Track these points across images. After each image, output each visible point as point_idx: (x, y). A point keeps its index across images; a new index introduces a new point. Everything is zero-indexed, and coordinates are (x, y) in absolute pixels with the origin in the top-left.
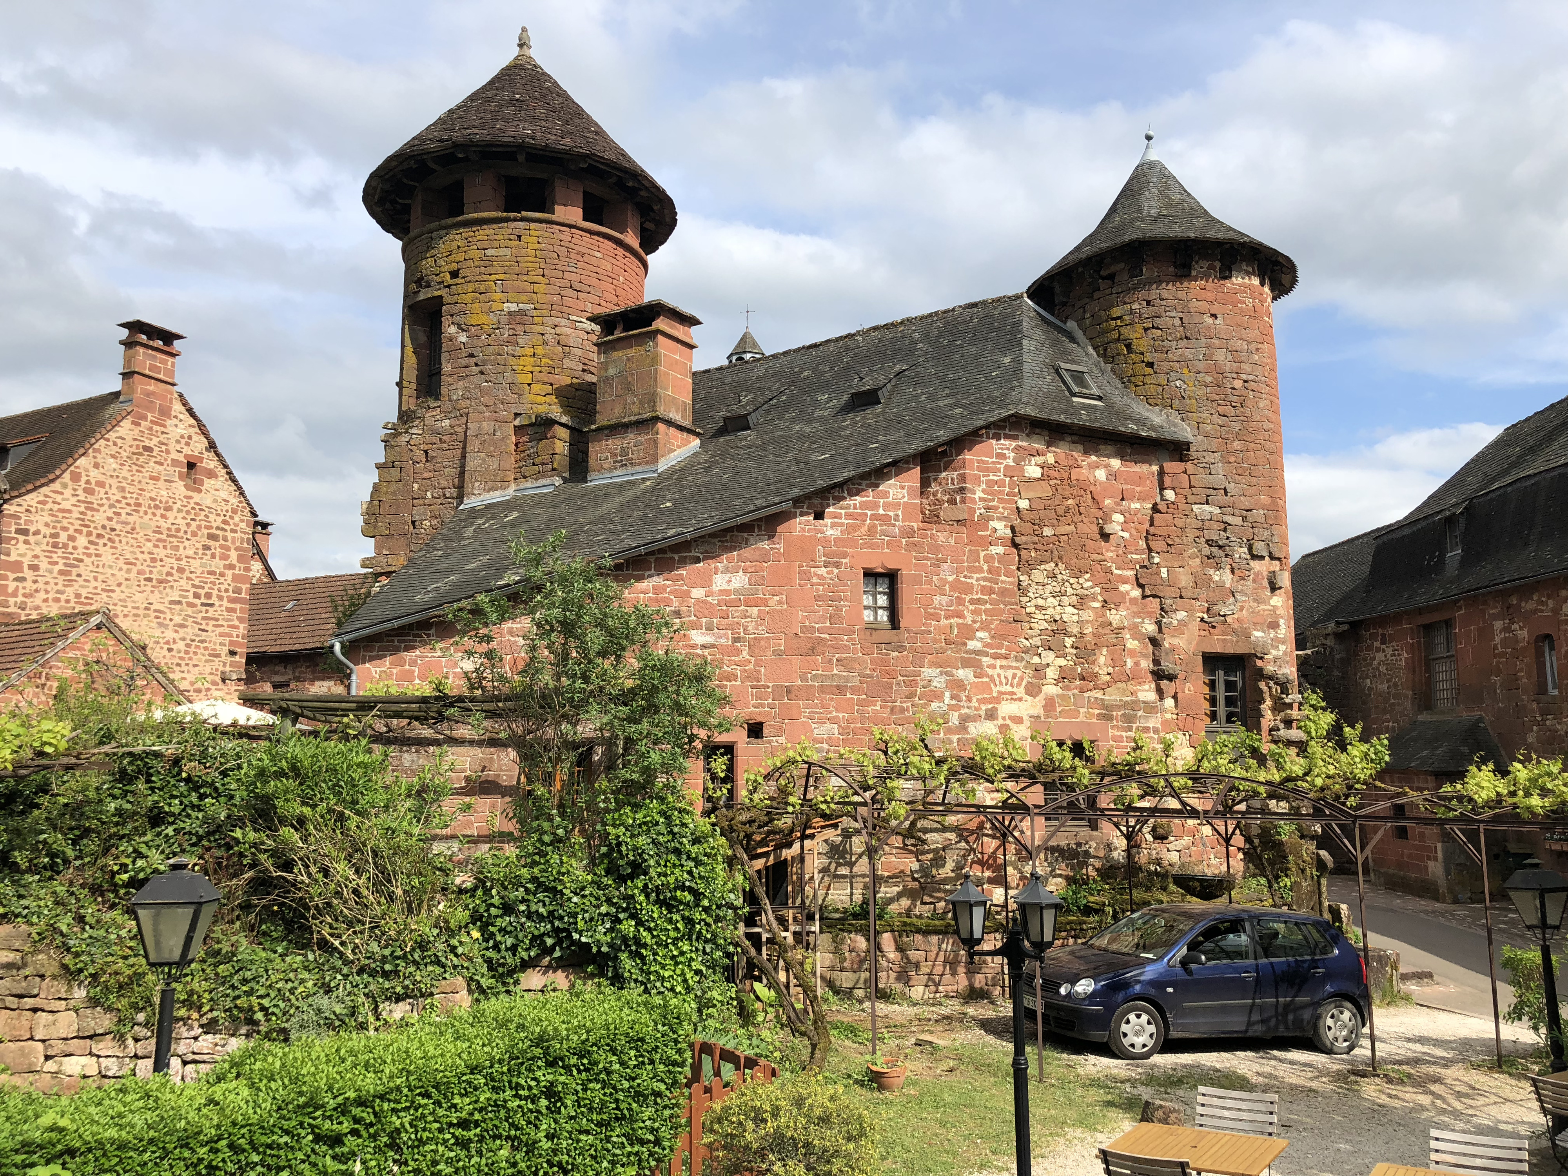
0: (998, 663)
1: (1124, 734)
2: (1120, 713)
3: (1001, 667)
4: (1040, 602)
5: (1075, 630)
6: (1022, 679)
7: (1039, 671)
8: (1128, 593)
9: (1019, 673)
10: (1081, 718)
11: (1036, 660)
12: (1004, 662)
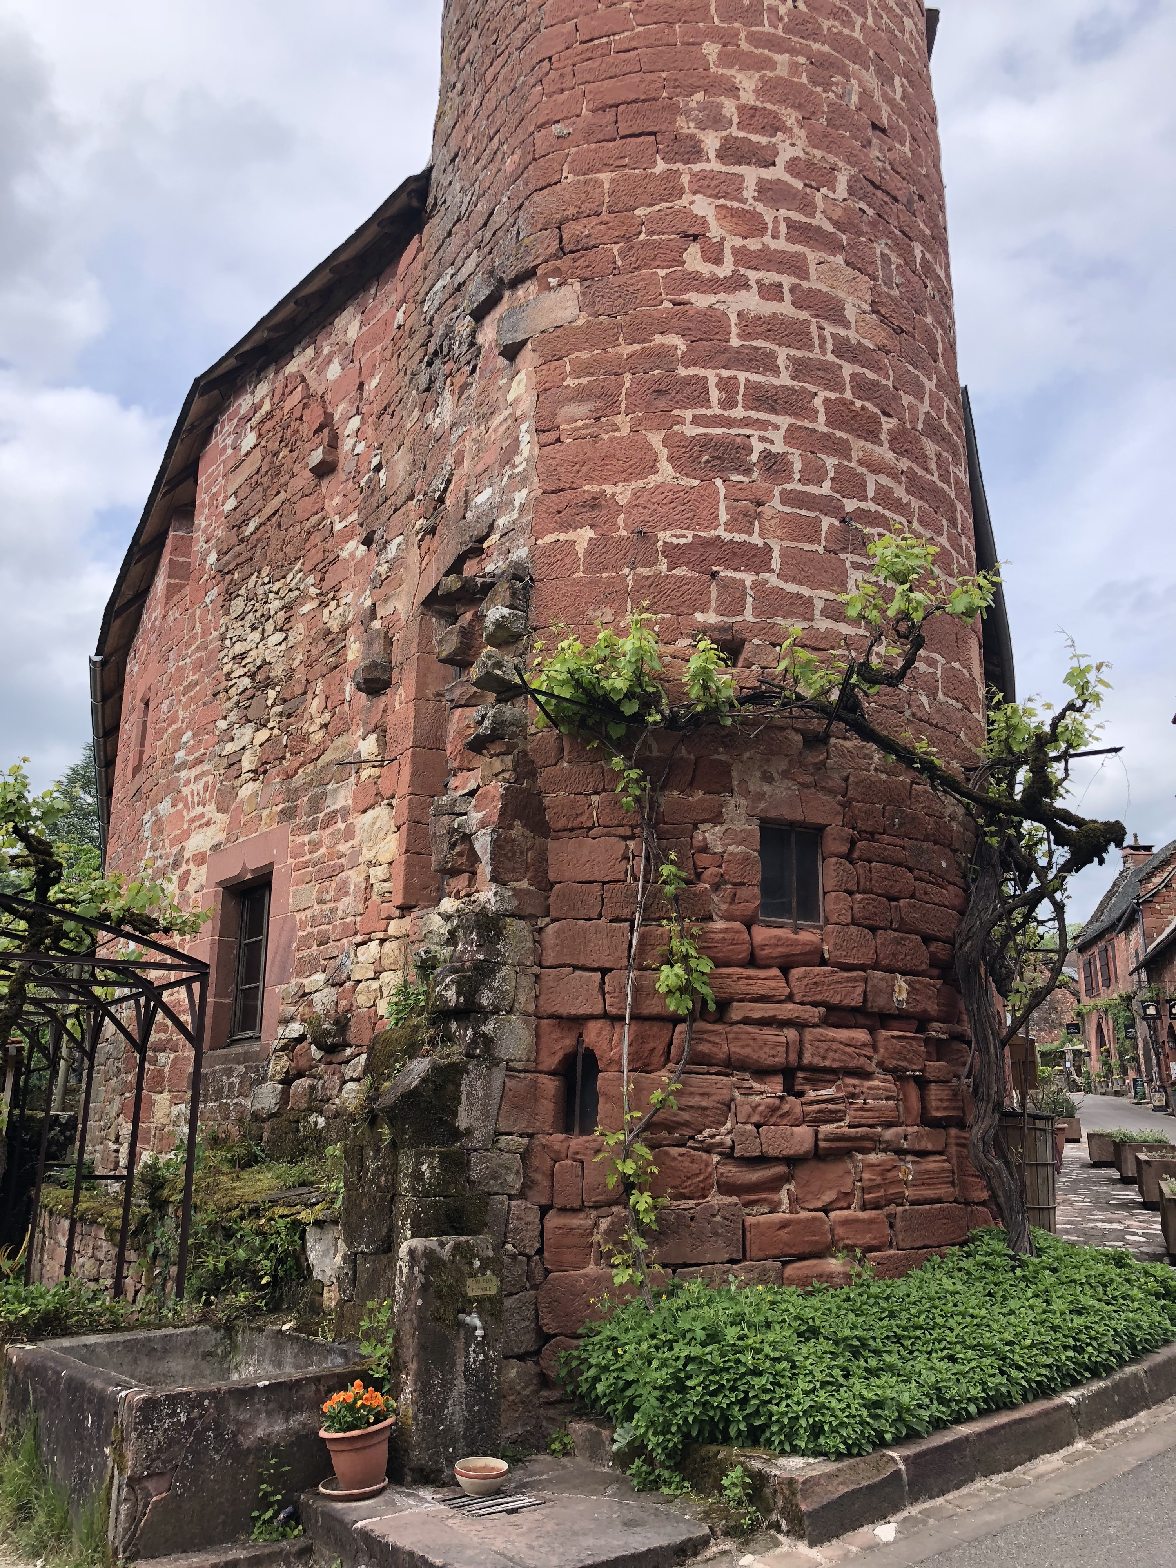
0: (194, 772)
1: (307, 838)
2: (306, 799)
3: (197, 778)
4: (239, 648)
5: (278, 671)
6: (214, 787)
7: (233, 763)
8: (352, 555)
9: (210, 779)
10: (263, 829)
11: (230, 748)
12: (199, 770)
